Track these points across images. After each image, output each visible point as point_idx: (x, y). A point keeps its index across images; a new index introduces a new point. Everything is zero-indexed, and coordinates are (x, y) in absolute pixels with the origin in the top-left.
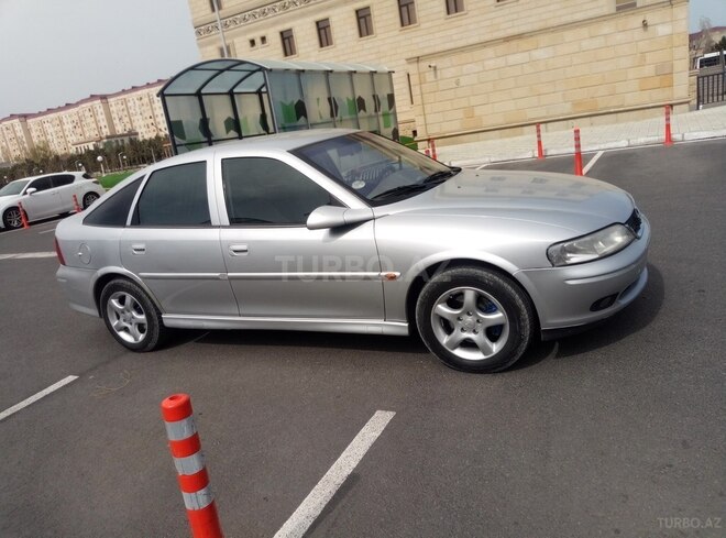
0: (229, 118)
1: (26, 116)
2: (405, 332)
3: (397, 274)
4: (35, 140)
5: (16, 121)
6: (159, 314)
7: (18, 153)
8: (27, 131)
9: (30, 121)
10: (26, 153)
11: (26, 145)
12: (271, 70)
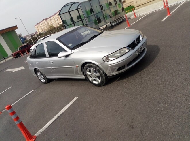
0: (78, 16)
1: (46, 19)
2: (84, 78)
3: (78, 66)
4: (50, 25)
5: (45, 21)
6: (46, 76)
7: (47, 28)
8: (48, 23)
9: (48, 20)
10: (49, 28)
11: (48, 26)
12: (81, 3)
